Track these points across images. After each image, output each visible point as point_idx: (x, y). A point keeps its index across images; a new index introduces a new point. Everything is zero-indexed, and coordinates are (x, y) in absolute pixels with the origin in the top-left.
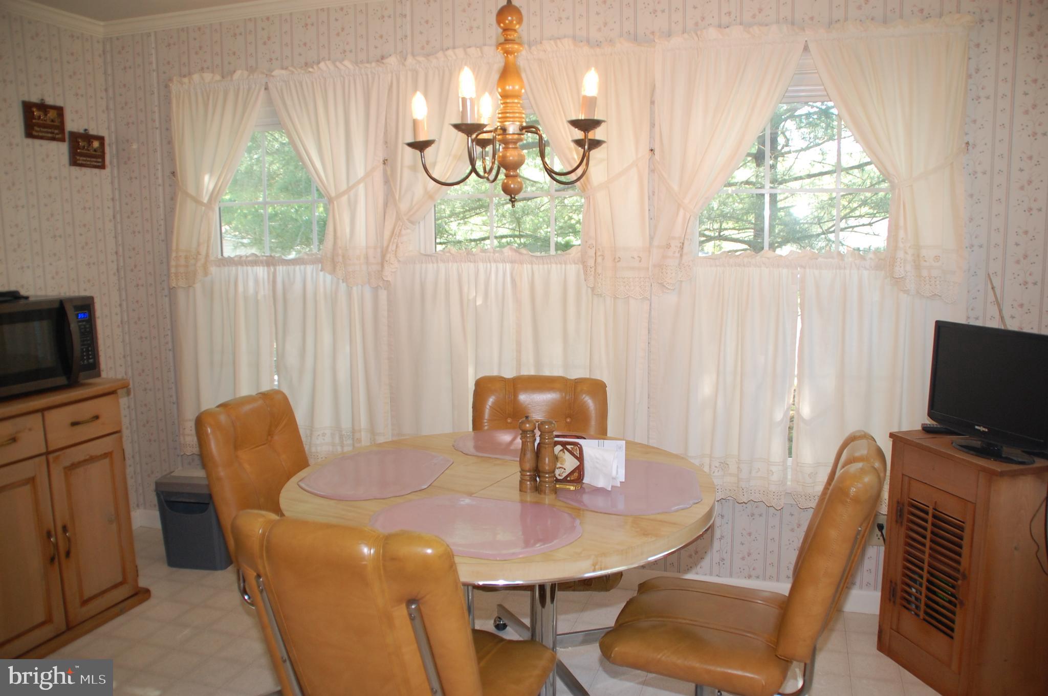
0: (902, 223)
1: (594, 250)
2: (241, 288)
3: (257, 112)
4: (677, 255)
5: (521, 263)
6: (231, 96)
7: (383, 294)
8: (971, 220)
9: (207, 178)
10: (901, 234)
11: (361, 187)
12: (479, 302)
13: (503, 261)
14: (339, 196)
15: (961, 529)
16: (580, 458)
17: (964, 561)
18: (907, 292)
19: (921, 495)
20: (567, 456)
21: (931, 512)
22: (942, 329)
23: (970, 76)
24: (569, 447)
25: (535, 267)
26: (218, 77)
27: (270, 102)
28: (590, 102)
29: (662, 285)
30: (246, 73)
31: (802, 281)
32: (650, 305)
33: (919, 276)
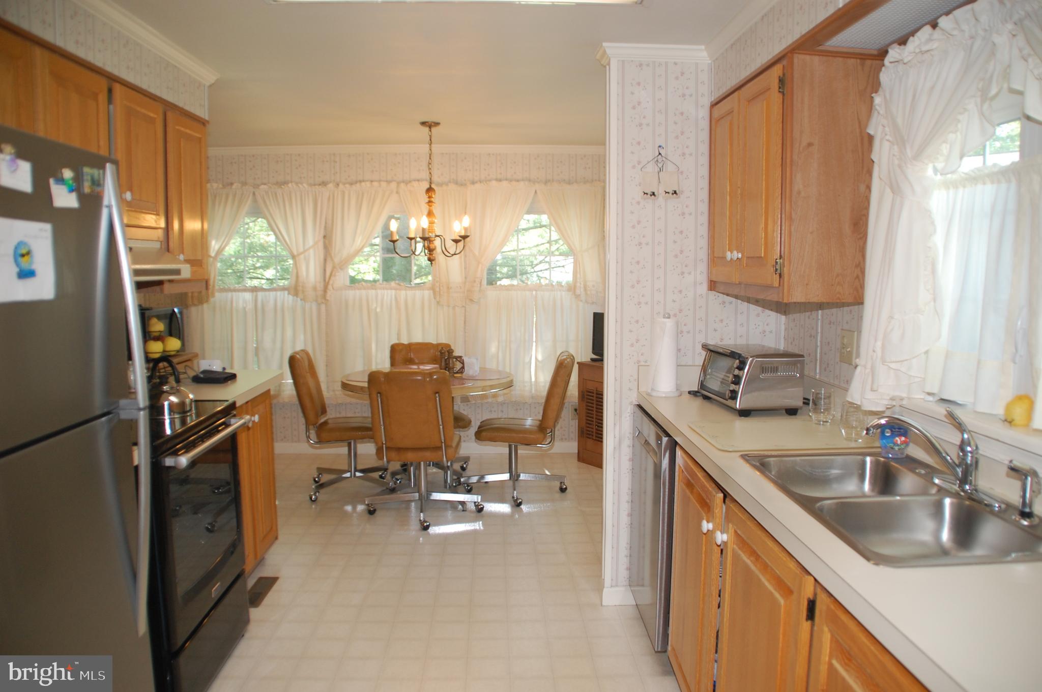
1: (438, 283)
2: (234, 305)
3: (248, 205)
4: (479, 285)
5: (400, 290)
6: (231, 198)
7: (323, 307)
9: (213, 243)
10: (578, 276)
11: (311, 251)
12: (378, 310)
13: (391, 289)
14: (299, 255)
16: (463, 363)
18: (581, 301)
19: (591, 386)
20: (458, 363)
21: (595, 392)
22: (596, 315)
24: (458, 359)
25: (408, 292)
26: (221, 186)
27: (255, 201)
28: (466, 229)
29: (471, 300)
30: (240, 185)
31: (536, 297)
32: (465, 310)
33: (586, 294)
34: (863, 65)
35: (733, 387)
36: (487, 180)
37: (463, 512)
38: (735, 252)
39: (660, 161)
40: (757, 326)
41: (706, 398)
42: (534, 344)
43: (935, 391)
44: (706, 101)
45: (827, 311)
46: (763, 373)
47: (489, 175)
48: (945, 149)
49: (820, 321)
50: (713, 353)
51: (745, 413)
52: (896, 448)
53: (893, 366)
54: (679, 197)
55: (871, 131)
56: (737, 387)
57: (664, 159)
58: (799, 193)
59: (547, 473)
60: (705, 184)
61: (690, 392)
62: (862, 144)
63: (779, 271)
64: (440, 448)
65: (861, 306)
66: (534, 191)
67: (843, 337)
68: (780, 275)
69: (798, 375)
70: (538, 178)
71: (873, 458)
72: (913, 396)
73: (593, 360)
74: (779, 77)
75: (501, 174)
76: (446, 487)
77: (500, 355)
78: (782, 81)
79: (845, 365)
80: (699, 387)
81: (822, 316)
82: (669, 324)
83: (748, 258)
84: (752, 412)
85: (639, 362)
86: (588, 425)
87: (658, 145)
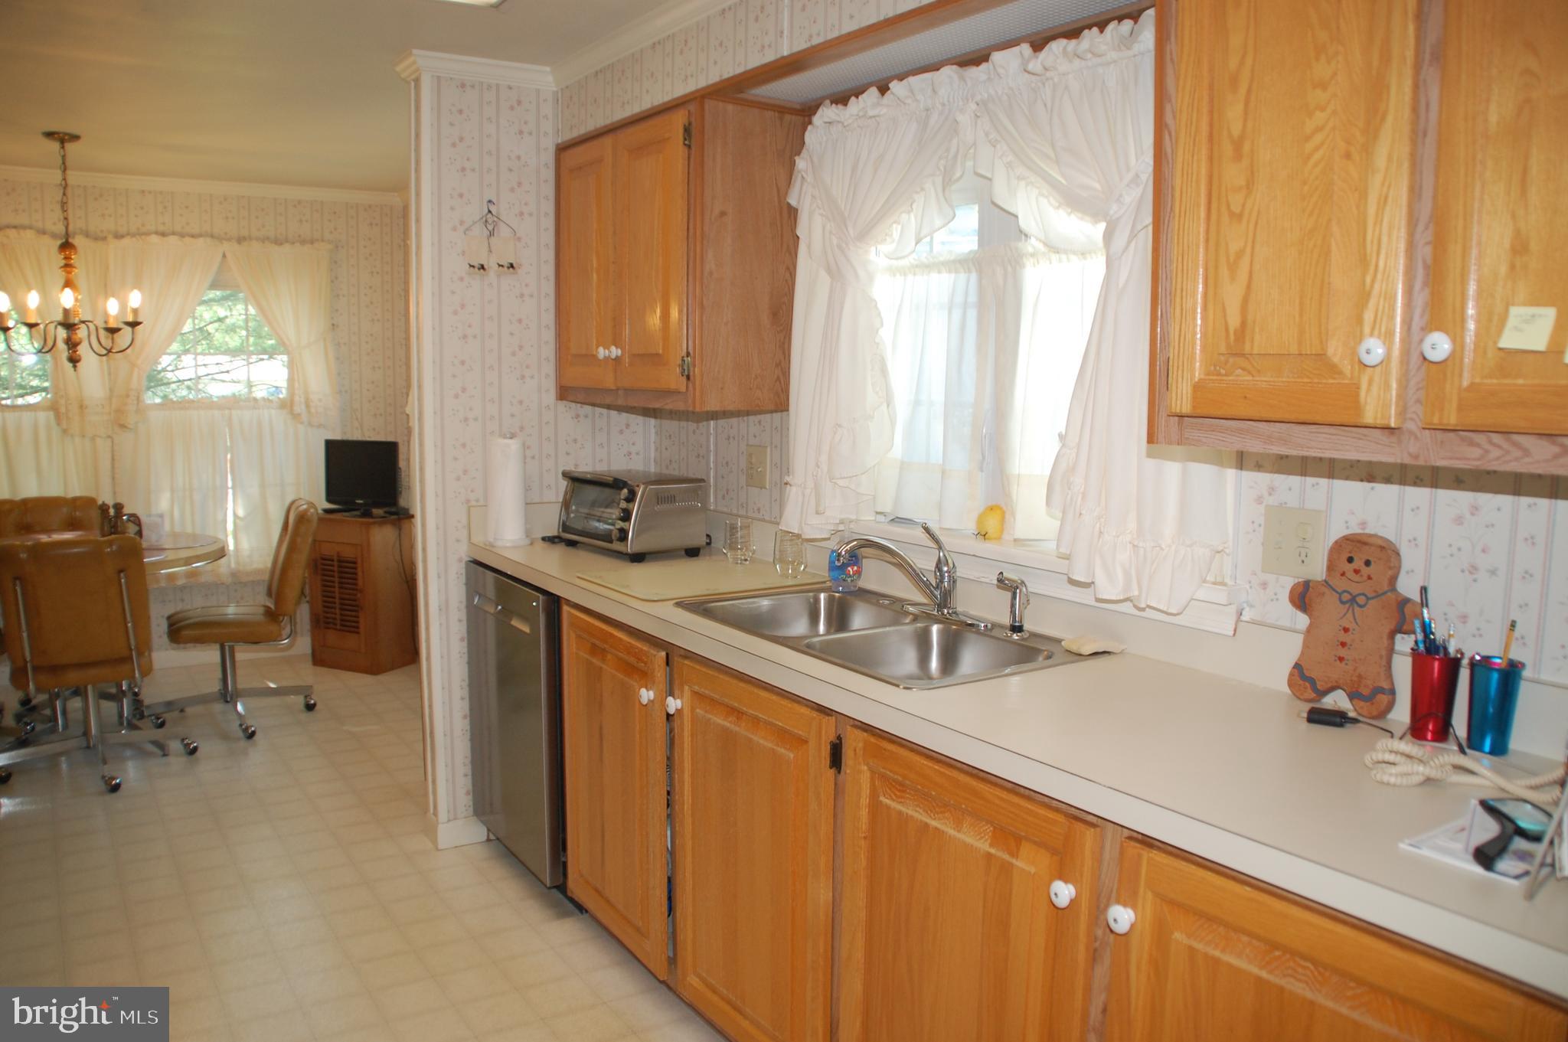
0: (296, 377)
4: (135, 402)
8: (339, 374)
10: (297, 385)
15: (355, 563)
16: (139, 524)
17: (360, 582)
18: (302, 423)
19: (328, 550)
21: (335, 558)
22: (330, 445)
23: (332, 281)
24: (132, 518)
28: (135, 311)
29: (123, 426)
31: (230, 419)
32: (113, 442)
33: (309, 412)
34: (781, 119)
35: (620, 524)
36: (140, 234)
37: (164, 758)
38: (613, 348)
39: (490, 221)
40: (620, 447)
41: (572, 544)
42: (230, 491)
43: (888, 509)
44: (549, 145)
45: (722, 422)
46: (658, 504)
47: (143, 225)
48: (896, 230)
49: (712, 436)
50: (577, 481)
51: (638, 558)
52: (849, 580)
53: (841, 482)
54: (517, 273)
55: (793, 202)
56: (627, 524)
57: (495, 219)
58: (711, 273)
59: (272, 685)
60: (550, 255)
61: (544, 539)
62: (781, 214)
63: (686, 373)
64: (129, 659)
65: (785, 413)
66: (221, 255)
67: (750, 455)
68: (688, 378)
69: (699, 505)
70: (226, 233)
71: (826, 594)
72: (863, 518)
73: (327, 511)
74: (685, 126)
75: (164, 224)
76: (121, 724)
77: (176, 513)
78: (687, 130)
79: (756, 490)
80: (561, 530)
81: (716, 428)
82: (514, 445)
83: (634, 355)
84: (647, 556)
85: (468, 501)
86: (326, 609)
87: (488, 199)
